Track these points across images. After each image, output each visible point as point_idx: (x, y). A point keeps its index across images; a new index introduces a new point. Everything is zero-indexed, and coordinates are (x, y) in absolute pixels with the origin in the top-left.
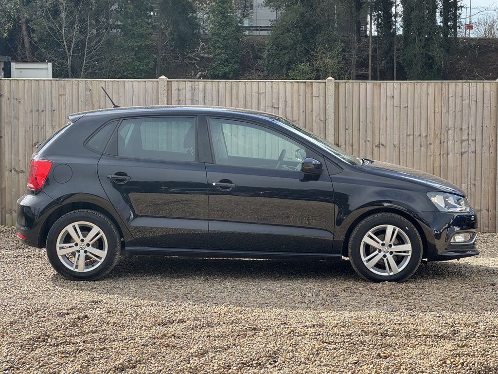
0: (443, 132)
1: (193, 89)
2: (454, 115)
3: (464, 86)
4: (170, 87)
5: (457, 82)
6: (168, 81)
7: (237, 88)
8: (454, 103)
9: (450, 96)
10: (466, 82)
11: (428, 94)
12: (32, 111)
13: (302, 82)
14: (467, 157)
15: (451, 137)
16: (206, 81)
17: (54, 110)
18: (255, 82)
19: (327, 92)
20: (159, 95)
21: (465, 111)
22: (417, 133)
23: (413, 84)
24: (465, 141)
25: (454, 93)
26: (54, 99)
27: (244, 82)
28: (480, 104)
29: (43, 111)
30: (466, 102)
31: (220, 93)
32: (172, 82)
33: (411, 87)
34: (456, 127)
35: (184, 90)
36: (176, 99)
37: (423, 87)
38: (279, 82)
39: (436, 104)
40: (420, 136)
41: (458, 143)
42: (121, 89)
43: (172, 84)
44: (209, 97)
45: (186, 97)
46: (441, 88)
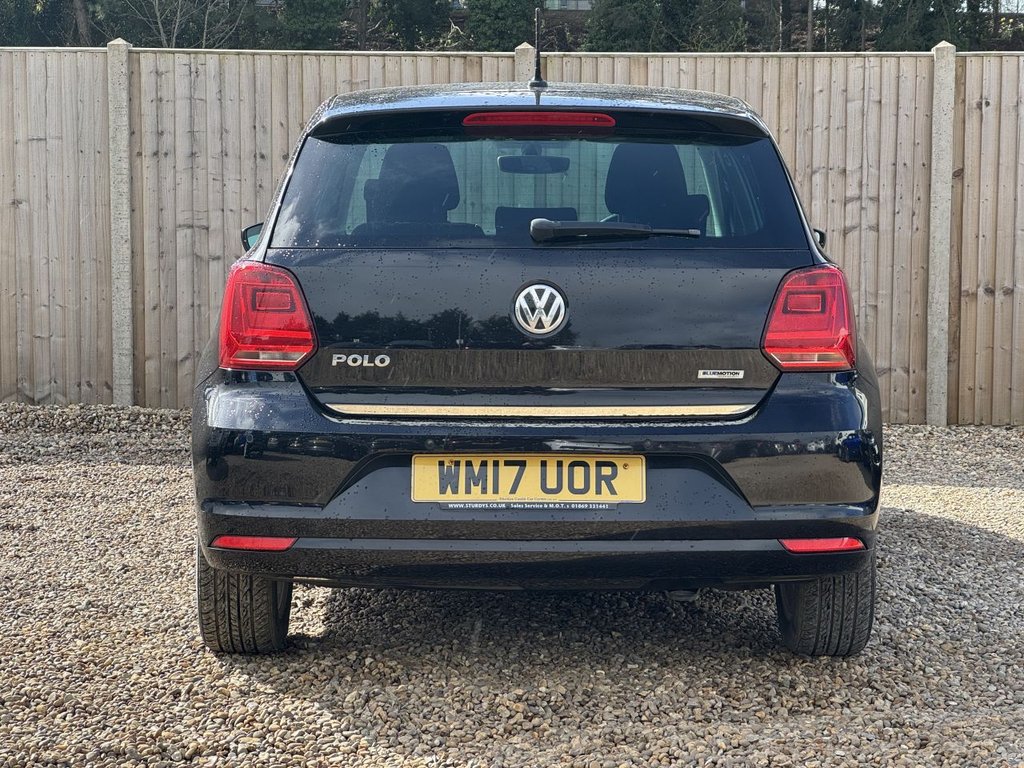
0: (799, 179)
1: (194, 73)
2: (826, 137)
3: (852, 67)
4: (136, 65)
5: (835, 56)
6: (130, 52)
7: (299, 70)
8: (826, 109)
9: (817, 89)
10: (856, 56)
11: (763, 85)
13: (457, 56)
14: (856, 243)
15: (818, 192)
16: (224, 53)
18: (344, 55)
20: (110, 85)
21: (854, 128)
23: (726, 61)
24: (852, 199)
25: (826, 82)
27: (316, 55)
28: (889, 111)
30: (854, 107)
31: (258, 83)
32: (142, 55)
33: (721, 68)
34: (831, 166)
35: (170, 75)
36: (153, 96)
37: (750, 68)
38: (400, 56)
39: (784, 112)
41: (837, 205)
42: (17, 72)
43: (142, 59)
44: (230, 92)
45: (177, 92)
46: (794, 72)
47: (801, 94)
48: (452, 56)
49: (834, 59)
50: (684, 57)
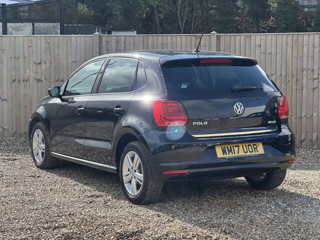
0: (298, 72)
1: (118, 42)
2: (307, 59)
3: (315, 37)
5: (310, 34)
6: (100, 36)
7: (147, 41)
8: (307, 50)
9: (304, 44)
10: (317, 34)
11: (287, 43)
12: (11, 58)
13: (193, 35)
14: (317, 92)
15: (305, 76)
16: (126, 36)
17: (25, 57)
18: (160, 36)
19: (211, 43)
20: (94, 46)
21: (316, 56)
22: (278, 73)
23: (275, 36)
24: (315, 79)
25: (307, 42)
26: (25, 49)
27: (152, 36)
29: (18, 58)
30: (316, 50)
31: (135, 44)
32: (103, 37)
33: (274, 38)
34: (309, 68)
35: (111, 43)
36: (106, 49)
37: (283, 38)
39: (294, 51)
40: (281, 75)
41: (311, 81)
42: (69, 42)
43: (103, 39)
44: (128, 47)
45: (113, 47)
46: (297, 39)
47: (299, 46)
49: (310, 35)
50: (262, 35)
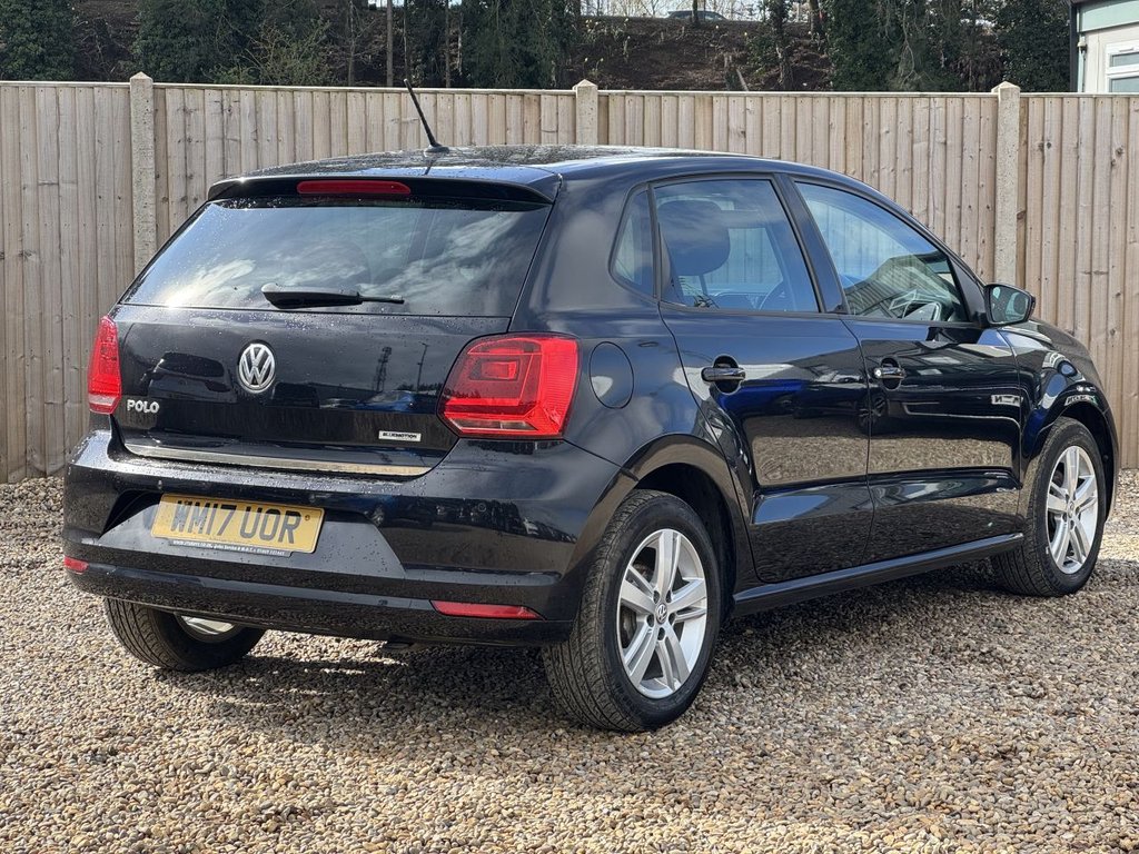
1: (225, 111)
2: (892, 180)
3: (917, 107)
4: (161, 103)
5: (901, 96)
6: (155, 88)
7: (343, 108)
8: (892, 151)
9: (883, 131)
10: (921, 96)
11: (830, 126)
13: (514, 94)
16: (260, 89)
18: (392, 92)
19: (578, 120)
20: (133, 124)
21: (920, 169)
23: (792, 100)
25: (892, 123)
27: (361, 92)
28: (953, 154)
30: (920, 147)
31: (299, 122)
32: (168, 91)
33: (788, 108)
35: (199, 113)
36: (181, 136)
37: (816, 108)
39: (851, 153)
42: (25, 108)
43: (168, 95)
44: (268, 132)
45: (208, 130)
46: (860, 112)
47: (868, 135)
48: (508, 93)
49: (900, 100)
50: (749, 96)
